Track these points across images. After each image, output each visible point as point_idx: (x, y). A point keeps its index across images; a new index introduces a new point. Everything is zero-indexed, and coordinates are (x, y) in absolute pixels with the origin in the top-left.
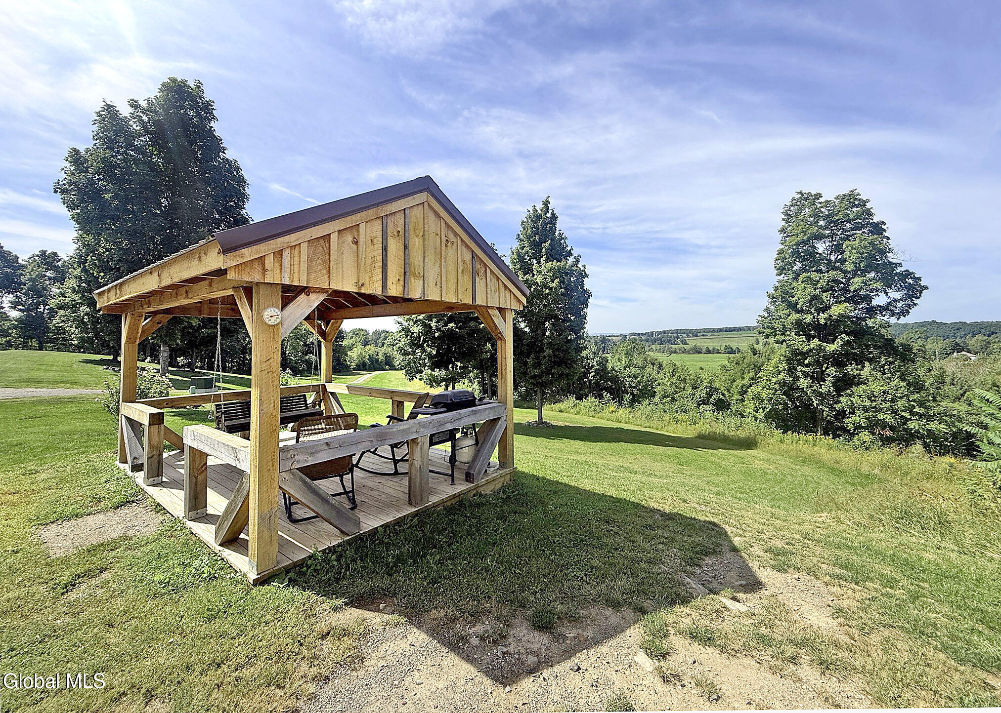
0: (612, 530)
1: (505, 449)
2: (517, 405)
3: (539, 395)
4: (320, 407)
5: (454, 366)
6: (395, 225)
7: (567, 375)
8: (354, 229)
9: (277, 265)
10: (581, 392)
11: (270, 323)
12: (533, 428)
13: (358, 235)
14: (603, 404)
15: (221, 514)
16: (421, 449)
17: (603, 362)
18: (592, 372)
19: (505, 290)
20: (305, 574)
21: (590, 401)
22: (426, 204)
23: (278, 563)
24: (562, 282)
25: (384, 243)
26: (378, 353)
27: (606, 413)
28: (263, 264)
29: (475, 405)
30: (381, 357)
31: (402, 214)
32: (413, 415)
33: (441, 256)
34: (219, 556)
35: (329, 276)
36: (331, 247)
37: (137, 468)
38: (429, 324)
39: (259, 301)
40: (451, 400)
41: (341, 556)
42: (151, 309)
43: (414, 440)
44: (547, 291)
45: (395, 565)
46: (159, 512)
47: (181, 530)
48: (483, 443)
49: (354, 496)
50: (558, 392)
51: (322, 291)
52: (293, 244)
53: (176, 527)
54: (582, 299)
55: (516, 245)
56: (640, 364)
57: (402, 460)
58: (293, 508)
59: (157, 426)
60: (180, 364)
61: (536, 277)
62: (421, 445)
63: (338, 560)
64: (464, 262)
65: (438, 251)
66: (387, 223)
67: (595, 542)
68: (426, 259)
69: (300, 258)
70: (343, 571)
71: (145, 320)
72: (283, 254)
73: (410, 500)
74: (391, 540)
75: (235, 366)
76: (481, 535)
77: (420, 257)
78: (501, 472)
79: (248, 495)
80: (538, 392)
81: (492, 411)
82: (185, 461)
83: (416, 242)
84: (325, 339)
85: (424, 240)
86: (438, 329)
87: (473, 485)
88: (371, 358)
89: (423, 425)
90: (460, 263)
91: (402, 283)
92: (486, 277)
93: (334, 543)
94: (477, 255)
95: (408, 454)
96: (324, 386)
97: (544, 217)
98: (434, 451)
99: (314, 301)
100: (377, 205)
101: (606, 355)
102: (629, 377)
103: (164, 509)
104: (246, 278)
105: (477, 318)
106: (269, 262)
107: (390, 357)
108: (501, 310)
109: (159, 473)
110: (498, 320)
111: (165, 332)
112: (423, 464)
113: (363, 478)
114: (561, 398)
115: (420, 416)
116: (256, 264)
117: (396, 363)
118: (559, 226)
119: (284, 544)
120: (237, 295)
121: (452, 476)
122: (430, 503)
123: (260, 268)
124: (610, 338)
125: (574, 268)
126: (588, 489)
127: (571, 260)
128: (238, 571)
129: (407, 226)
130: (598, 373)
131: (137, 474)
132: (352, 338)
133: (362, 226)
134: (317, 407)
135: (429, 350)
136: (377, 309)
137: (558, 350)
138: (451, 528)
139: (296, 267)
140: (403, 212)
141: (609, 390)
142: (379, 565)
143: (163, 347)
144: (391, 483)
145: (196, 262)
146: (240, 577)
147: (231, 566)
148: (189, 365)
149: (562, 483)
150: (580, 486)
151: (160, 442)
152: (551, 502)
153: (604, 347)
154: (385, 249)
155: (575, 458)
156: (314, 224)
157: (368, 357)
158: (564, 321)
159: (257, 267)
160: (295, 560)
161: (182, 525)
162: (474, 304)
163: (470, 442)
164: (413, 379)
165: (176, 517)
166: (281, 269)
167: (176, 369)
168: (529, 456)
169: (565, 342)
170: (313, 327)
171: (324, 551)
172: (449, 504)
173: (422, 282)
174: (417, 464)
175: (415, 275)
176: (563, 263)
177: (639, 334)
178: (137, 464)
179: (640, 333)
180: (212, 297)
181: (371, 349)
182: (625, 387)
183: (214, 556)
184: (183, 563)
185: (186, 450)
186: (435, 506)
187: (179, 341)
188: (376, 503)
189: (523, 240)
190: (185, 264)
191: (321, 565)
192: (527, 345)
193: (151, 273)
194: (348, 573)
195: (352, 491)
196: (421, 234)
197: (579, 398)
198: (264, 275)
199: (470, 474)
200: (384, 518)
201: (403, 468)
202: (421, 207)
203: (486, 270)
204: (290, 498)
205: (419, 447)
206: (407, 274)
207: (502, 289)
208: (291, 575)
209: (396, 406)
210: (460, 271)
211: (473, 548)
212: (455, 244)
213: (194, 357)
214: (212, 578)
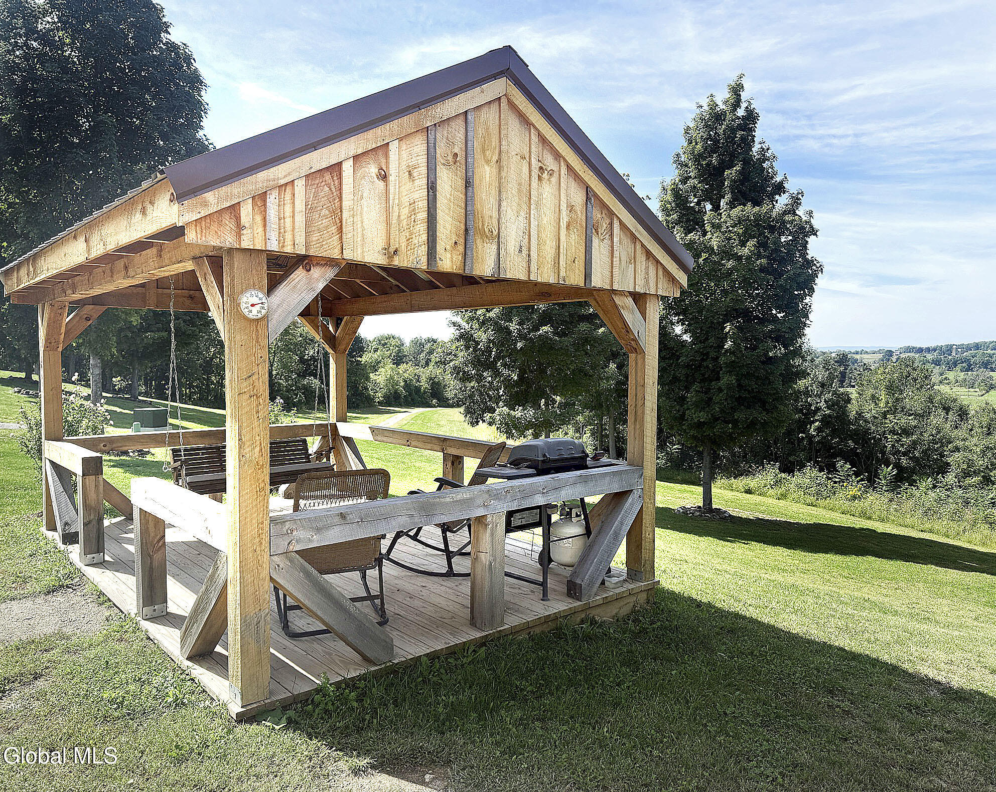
0: (838, 706)
1: (639, 547)
2: (663, 475)
3: (707, 459)
4: (328, 459)
5: (550, 402)
6: (450, 143)
7: (765, 424)
8: (380, 153)
9: (259, 218)
10: (791, 458)
11: (251, 316)
12: (694, 518)
13: (387, 163)
14: (835, 482)
15: (187, 615)
16: (492, 535)
17: (840, 403)
18: (817, 420)
19: (648, 258)
20: (310, 715)
21: (809, 475)
22: (504, 101)
23: (271, 693)
24: (762, 245)
25: (432, 176)
26: (419, 376)
27: (840, 499)
28: (238, 219)
29: (586, 467)
30: (424, 385)
31: (460, 122)
32: (479, 479)
33: (530, 199)
34: (187, 675)
35: (341, 238)
36: (344, 187)
37: (70, 538)
38: (507, 328)
39: (233, 280)
40: (544, 455)
41: (364, 694)
42: (77, 296)
43: (480, 520)
44: (730, 264)
45: (448, 718)
46: (103, 604)
47: (135, 632)
48: (599, 533)
49: (382, 603)
50: (745, 457)
51: (330, 262)
52: (282, 182)
53: (127, 626)
54: (802, 279)
55: (672, 175)
56: (918, 408)
57: (461, 553)
58: (291, 614)
59: (94, 477)
60: (116, 388)
61: (709, 236)
62: (492, 528)
63: (359, 700)
64: (571, 208)
65: (525, 189)
66: (435, 139)
67: (803, 723)
68: (504, 204)
69: (294, 207)
70: (367, 717)
71: (69, 315)
72: (268, 200)
73: (472, 618)
74: (441, 679)
75: (195, 393)
76: (593, 688)
77: (493, 201)
78: (631, 586)
79: (225, 587)
80: (705, 454)
81: (616, 479)
82: (134, 533)
83: (485, 174)
84: (333, 347)
85: (500, 169)
86: (522, 337)
87: (581, 603)
88: (407, 385)
89: (495, 495)
90: (564, 213)
91: (461, 248)
92: (612, 235)
93: (353, 674)
94: (596, 196)
95: (469, 543)
96: (334, 428)
97: (729, 116)
98: (514, 543)
99: (318, 280)
100: (418, 106)
101: (848, 390)
102: (893, 432)
103: (110, 600)
104: (213, 241)
105: (595, 316)
106: (246, 212)
107: (438, 384)
108: (639, 298)
109: (100, 549)
110: (631, 315)
111: (95, 335)
112: (495, 560)
113: (397, 578)
114: (751, 467)
115: (490, 481)
116: (226, 219)
117: (449, 394)
118: (759, 134)
119: (278, 667)
120: (201, 269)
121: (543, 584)
122: (507, 626)
123: (232, 225)
124: (858, 357)
125: (788, 218)
126: (794, 632)
127: (782, 201)
128: (215, 698)
129: (469, 145)
130: (828, 423)
131: (70, 548)
132: (376, 350)
133: (394, 146)
134: (325, 460)
135: (506, 372)
136: (418, 297)
137: (748, 375)
138: (541, 670)
139: (288, 221)
140: (462, 118)
141: (851, 457)
142: (424, 715)
143: (93, 359)
144: (443, 588)
145: (138, 216)
146: (218, 707)
147: (204, 691)
148: (128, 389)
149: (744, 618)
150: (780, 626)
151: (99, 503)
152: (724, 648)
153: (843, 374)
154: (432, 187)
155: (773, 578)
156: (314, 147)
157: (402, 384)
158: (762, 321)
159: (229, 223)
160: (296, 693)
161: (134, 626)
162: (588, 286)
163: (574, 529)
164: (477, 423)
165: (126, 613)
166: (265, 226)
167: (111, 395)
168: (685, 567)
169: (763, 363)
170: (316, 328)
171: (338, 685)
172: (538, 630)
173: (495, 247)
174: (485, 558)
175: (483, 235)
176: (764, 208)
177: (920, 350)
178: (68, 533)
179: (924, 346)
180: (163, 275)
181: (407, 370)
182: (883, 453)
183: (181, 674)
184: (140, 679)
185: (136, 515)
186: (515, 631)
187: (114, 350)
188: (418, 618)
189: (686, 166)
190: (122, 222)
191: (333, 704)
192: (688, 366)
193: (75, 237)
194: (375, 721)
195: (381, 596)
196: (495, 158)
197: (788, 469)
198: (239, 235)
199: (575, 584)
200: (431, 643)
201: (461, 565)
202: (494, 107)
203: (611, 224)
204: (285, 596)
205: (489, 531)
206: (471, 232)
207: (641, 257)
208: (291, 713)
209: (449, 464)
210: (563, 225)
211: (578, 708)
212: (556, 175)
213: (136, 378)
214: (179, 704)
